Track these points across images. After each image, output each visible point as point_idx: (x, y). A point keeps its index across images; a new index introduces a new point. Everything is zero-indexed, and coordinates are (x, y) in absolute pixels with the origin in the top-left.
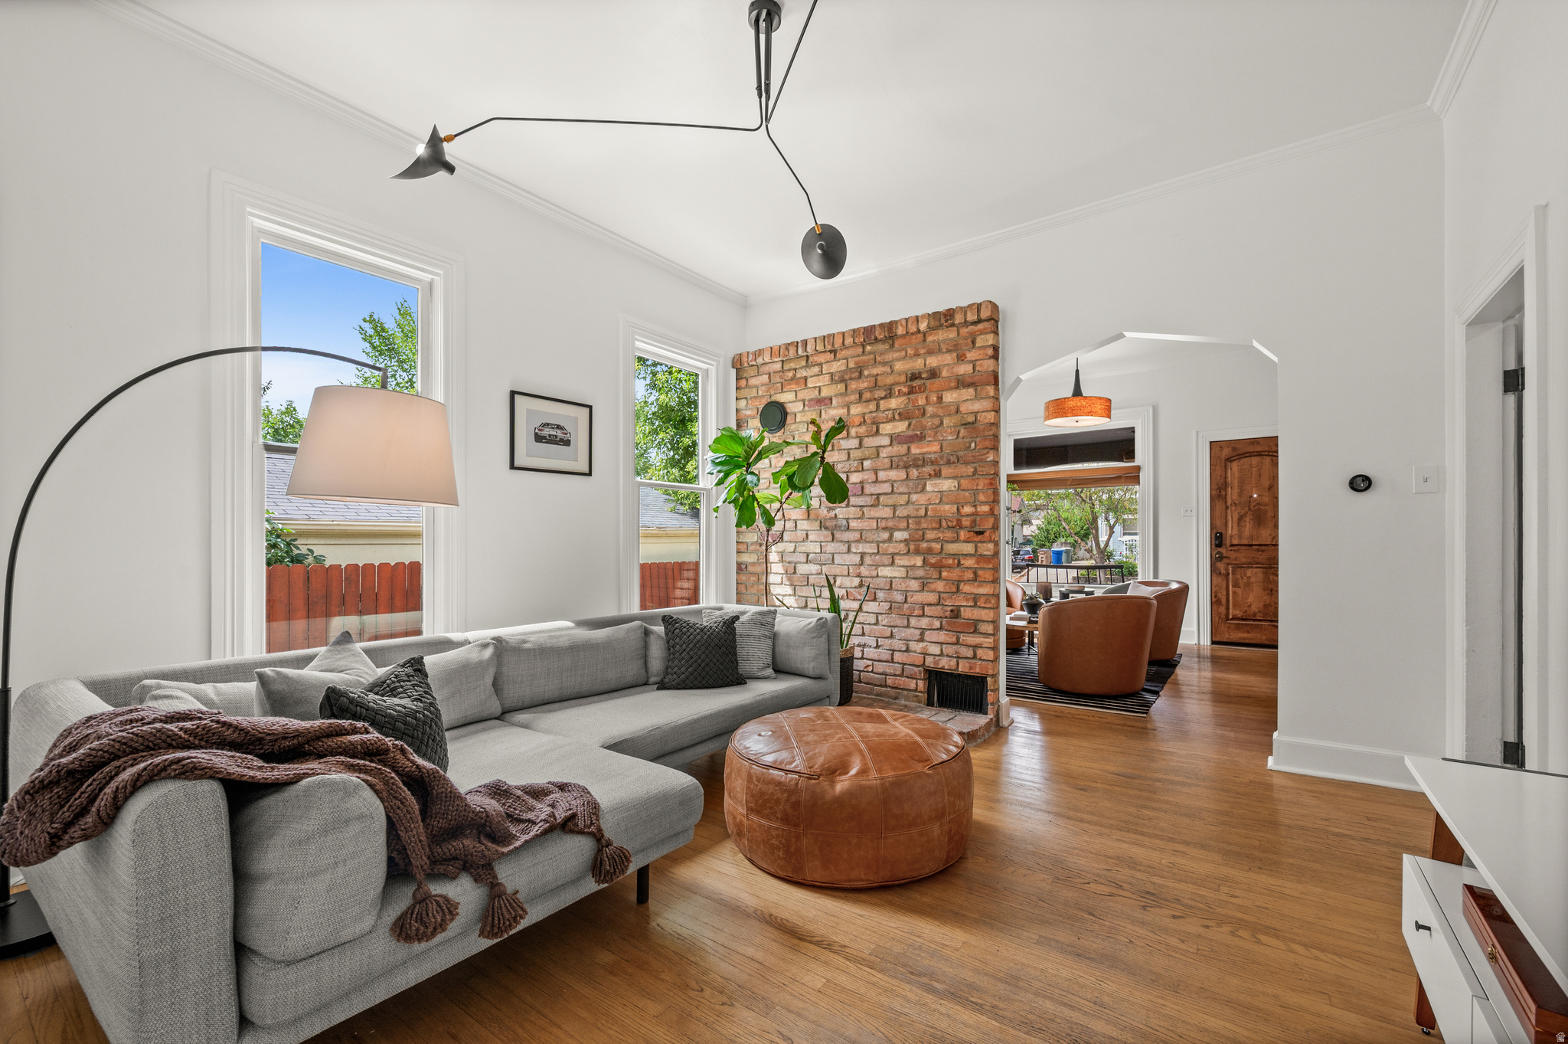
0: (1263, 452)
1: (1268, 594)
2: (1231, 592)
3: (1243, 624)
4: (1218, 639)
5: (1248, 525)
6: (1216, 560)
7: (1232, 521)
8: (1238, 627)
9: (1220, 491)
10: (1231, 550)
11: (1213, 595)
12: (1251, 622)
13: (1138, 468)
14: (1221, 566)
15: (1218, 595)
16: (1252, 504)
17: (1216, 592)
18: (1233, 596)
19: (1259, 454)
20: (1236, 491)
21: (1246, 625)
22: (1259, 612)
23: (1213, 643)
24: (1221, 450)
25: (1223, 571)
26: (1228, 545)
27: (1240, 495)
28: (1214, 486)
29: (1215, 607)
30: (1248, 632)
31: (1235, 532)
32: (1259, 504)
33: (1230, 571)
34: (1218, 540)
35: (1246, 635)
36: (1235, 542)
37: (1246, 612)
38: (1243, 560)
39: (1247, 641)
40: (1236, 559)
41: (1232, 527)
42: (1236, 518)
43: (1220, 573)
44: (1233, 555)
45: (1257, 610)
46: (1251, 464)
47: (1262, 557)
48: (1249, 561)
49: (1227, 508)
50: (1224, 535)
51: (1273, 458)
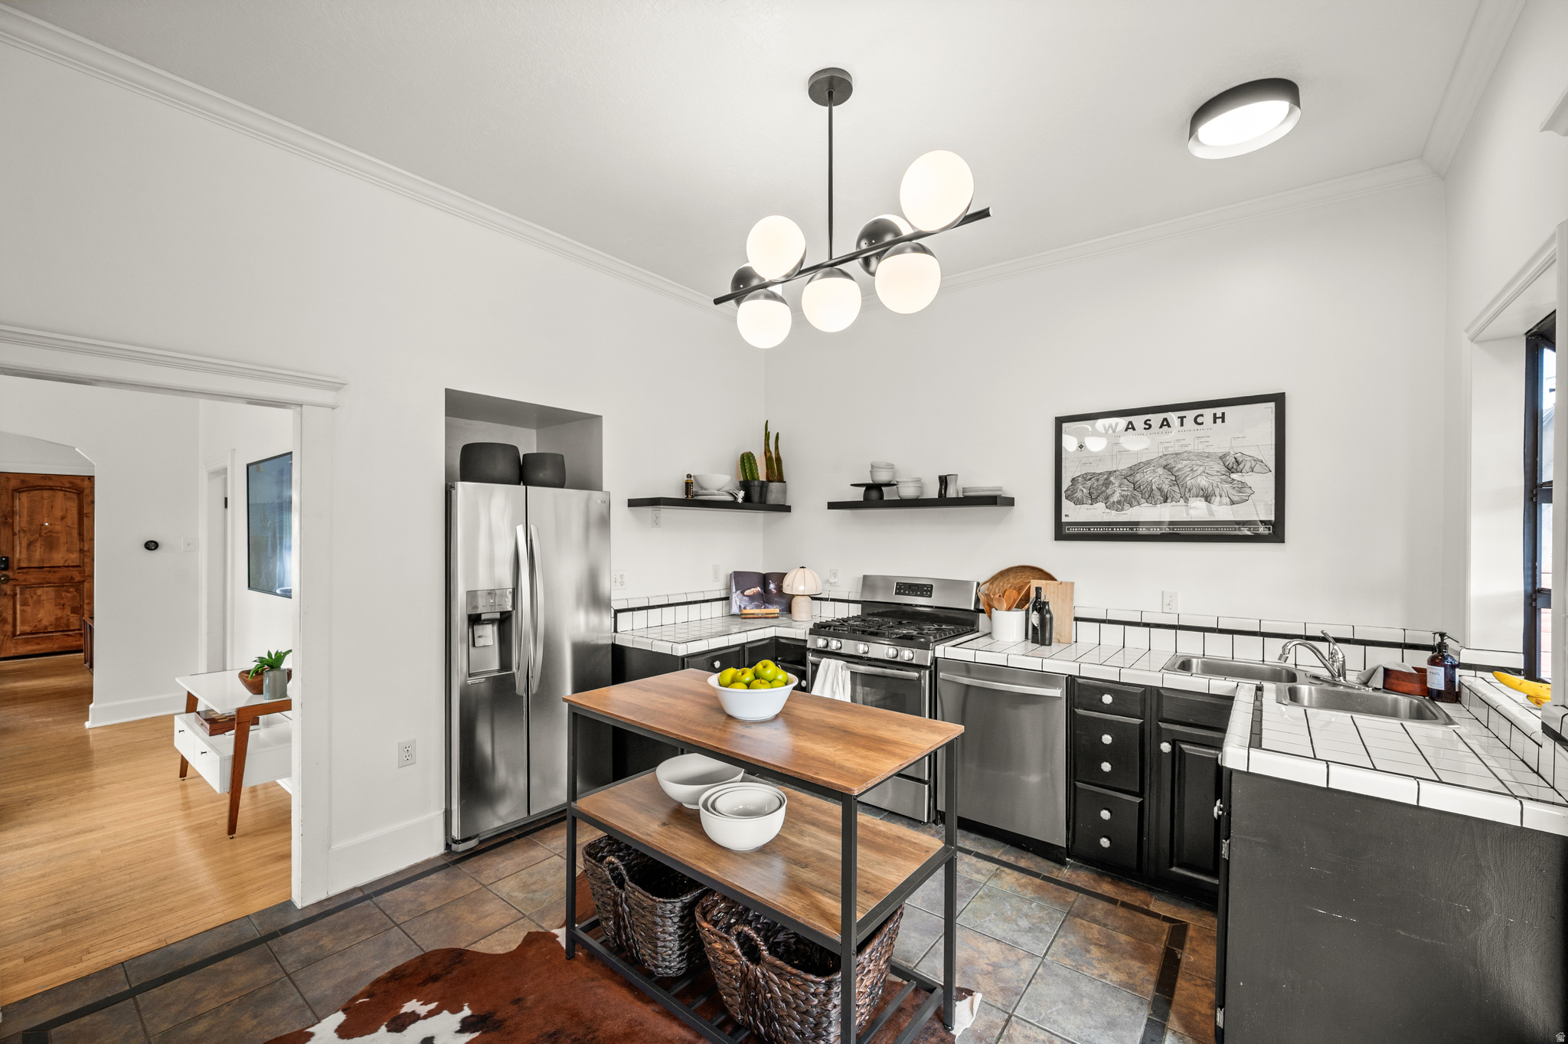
0: (55, 487)
1: (60, 608)
2: (18, 611)
3: (32, 638)
5: (38, 550)
7: (21, 547)
8: (27, 642)
9: (6, 519)
10: (19, 573)
12: (42, 635)
14: (7, 587)
15: (4, 614)
16: (44, 532)
18: (21, 614)
19: (51, 488)
20: (25, 519)
21: (37, 638)
22: (50, 625)
24: (8, 481)
25: (9, 592)
26: (15, 568)
27: (31, 521)
30: (38, 644)
31: (24, 556)
32: (51, 531)
33: (18, 592)
34: (4, 564)
35: (35, 647)
36: (24, 565)
37: (36, 626)
38: (33, 581)
39: (37, 652)
40: (25, 581)
41: (20, 552)
42: (25, 543)
43: (6, 594)
44: (21, 577)
45: (48, 624)
46: (42, 497)
47: (54, 577)
48: (39, 581)
49: (14, 534)
50: (10, 560)
51: (67, 493)
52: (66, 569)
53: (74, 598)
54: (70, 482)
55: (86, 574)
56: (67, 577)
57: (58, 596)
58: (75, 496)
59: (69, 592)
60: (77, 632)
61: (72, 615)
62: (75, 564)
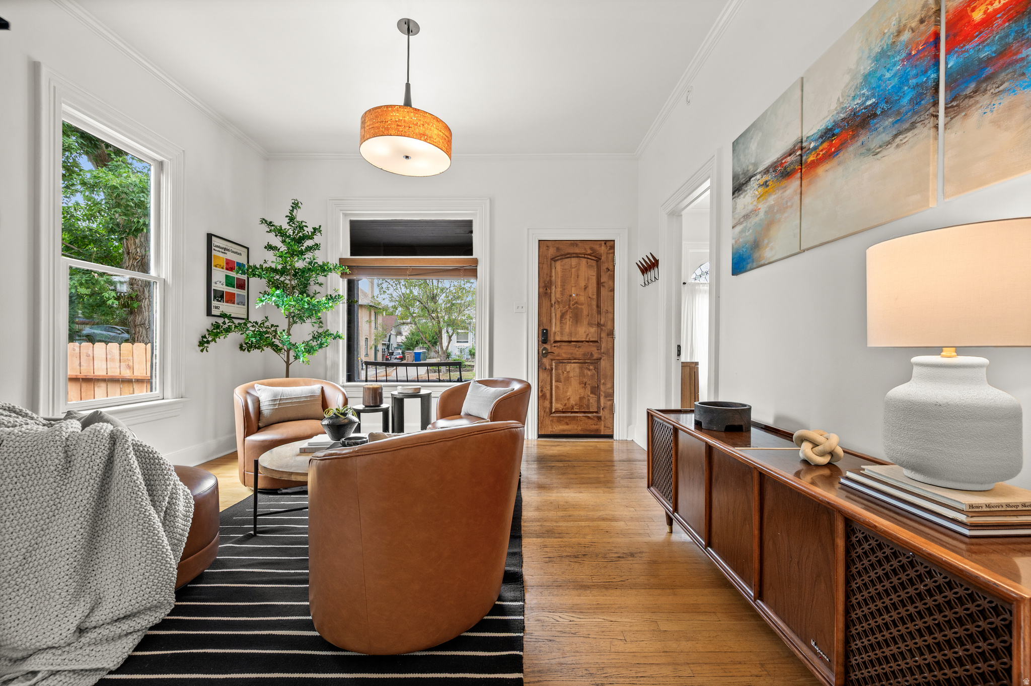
0: (580, 254)
1: (583, 387)
2: (554, 387)
3: (563, 417)
4: (543, 433)
5: (568, 322)
6: (543, 355)
7: (556, 318)
8: (559, 420)
9: (546, 289)
10: (555, 346)
11: (540, 390)
12: (570, 414)
13: (476, 261)
14: (546, 361)
15: (544, 390)
16: (572, 303)
17: (542, 387)
18: (556, 390)
19: (577, 256)
20: (559, 289)
21: (566, 417)
22: (576, 405)
23: (540, 436)
24: (548, 249)
25: (548, 367)
26: (552, 342)
27: (562, 294)
28: (541, 284)
29: (541, 401)
30: (568, 424)
31: (558, 329)
32: (576, 303)
33: (554, 367)
34: (544, 336)
35: (565, 427)
36: (558, 339)
37: (565, 405)
38: (564, 356)
39: (566, 433)
40: (558, 355)
41: (556, 323)
42: (558, 316)
43: (546, 369)
44: (556, 351)
45: (574, 402)
46: (571, 265)
47: (579, 352)
48: (569, 356)
49: (552, 306)
50: (549, 332)
51: (589, 260)
52: (587, 343)
53: (593, 376)
54: (591, 249)
55: (602, 351)
56: (588, 353)
57: (582, 374)
58: (594, 263)
59: (589, 370)
60: (595, 414)
61: (591, 395)
62: (594, 339)
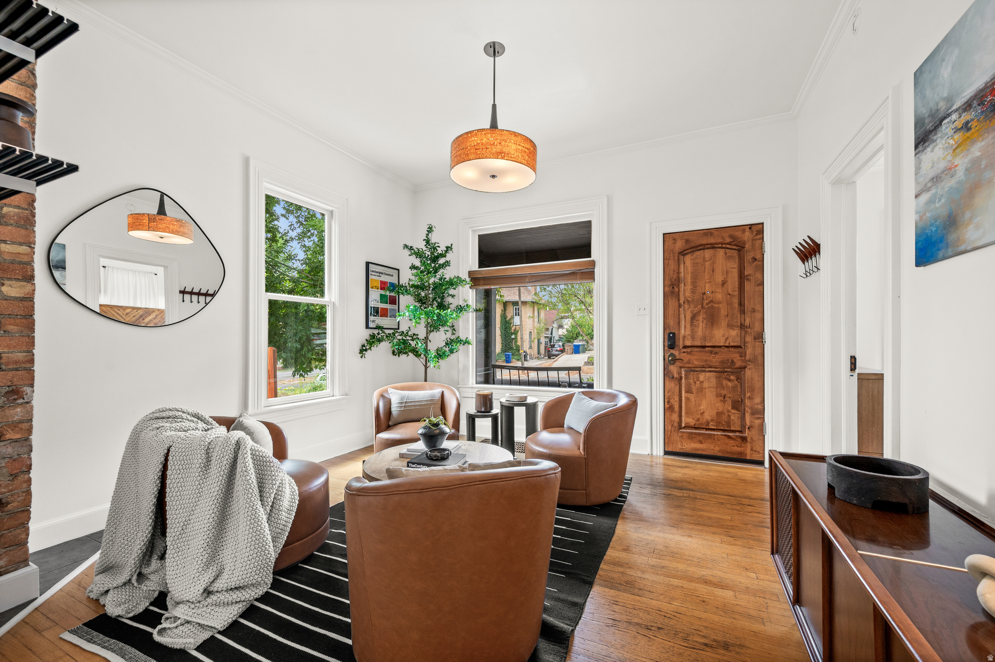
0: (716, 244)
1: (721, 401)
2: (683, 398)
3: (695, 434)
4: (670, 449)
5: (701, 324)
6: (669, 361)
7: (685, 320)
8: (691, 437)
9: (673, 288)
10: (684, 352)
11: (666, 401)
12: (704, 432)
13: (593, 263)
14: (673, 369)
15: (671, 401)
16: (706, 302)
17: (669, 398)
18: (686, 402)
19: (712, 246)
20: (689, 287)
21: (699, 434)
22: (712, 420)
23: (666, 453)
24: (675, 243)
25: (676, 375)
26: (681, 347)
27: (693, 292)
28: (666, 282)
29: (667, 414)
30: (701, 442)
31: (688, 332)
32: (712, 301)
33: (683, 375)
34: (671, 341)
35: (699, 446)
36: (688, 343)
37: (698, 420)
38: (697, 363)
39: (699, 452)
40: (689, 362)
41: (685, 327)
42: (689, 315)
43: (673, 377)
44: (686, 357)
45: (709, 418)
46: (704, 258)
47: (715, 360)
48: (702, 364)
49: (680, 306)
50: (676, 335)
51: (728, 251)
52: (726, 349)
53: (734, 387)
54: (731, 236)
55: (747, 358)
56: (728, 360)
57: (720, 385)
58: (735, 253)
59: (730, 380)
60: (738, 434)
61: (733, 411)
62: (735, 344)
